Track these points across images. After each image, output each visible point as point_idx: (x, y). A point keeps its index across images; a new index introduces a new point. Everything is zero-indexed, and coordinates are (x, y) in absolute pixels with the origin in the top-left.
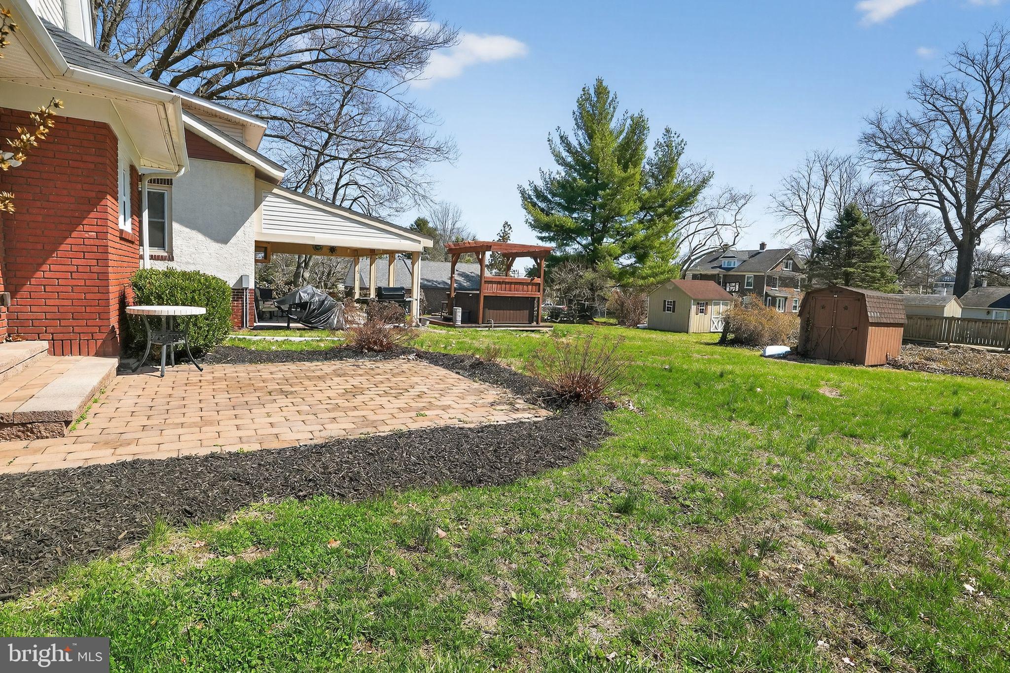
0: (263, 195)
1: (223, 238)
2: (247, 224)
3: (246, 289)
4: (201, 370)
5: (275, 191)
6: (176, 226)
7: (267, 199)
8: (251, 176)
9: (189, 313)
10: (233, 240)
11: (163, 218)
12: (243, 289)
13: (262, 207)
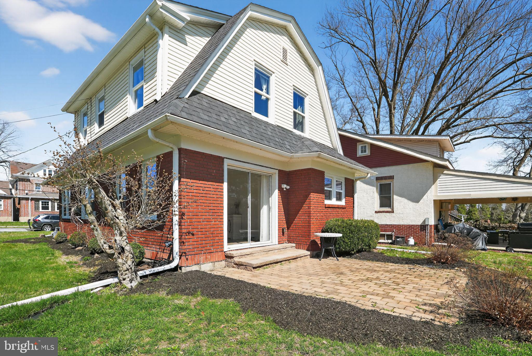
0: (438, 175)
1: (416, 200)
2: (429, 192)
3: (428, 225)
4: (338, 260)
5: (445, 172)
6: (395, 197)
7: (441, 177)
8: (431, 167)
9: (334, 236)
10: (421, 201)
11: (390, 194)
12: (426, 225)
13: (438, 182)
